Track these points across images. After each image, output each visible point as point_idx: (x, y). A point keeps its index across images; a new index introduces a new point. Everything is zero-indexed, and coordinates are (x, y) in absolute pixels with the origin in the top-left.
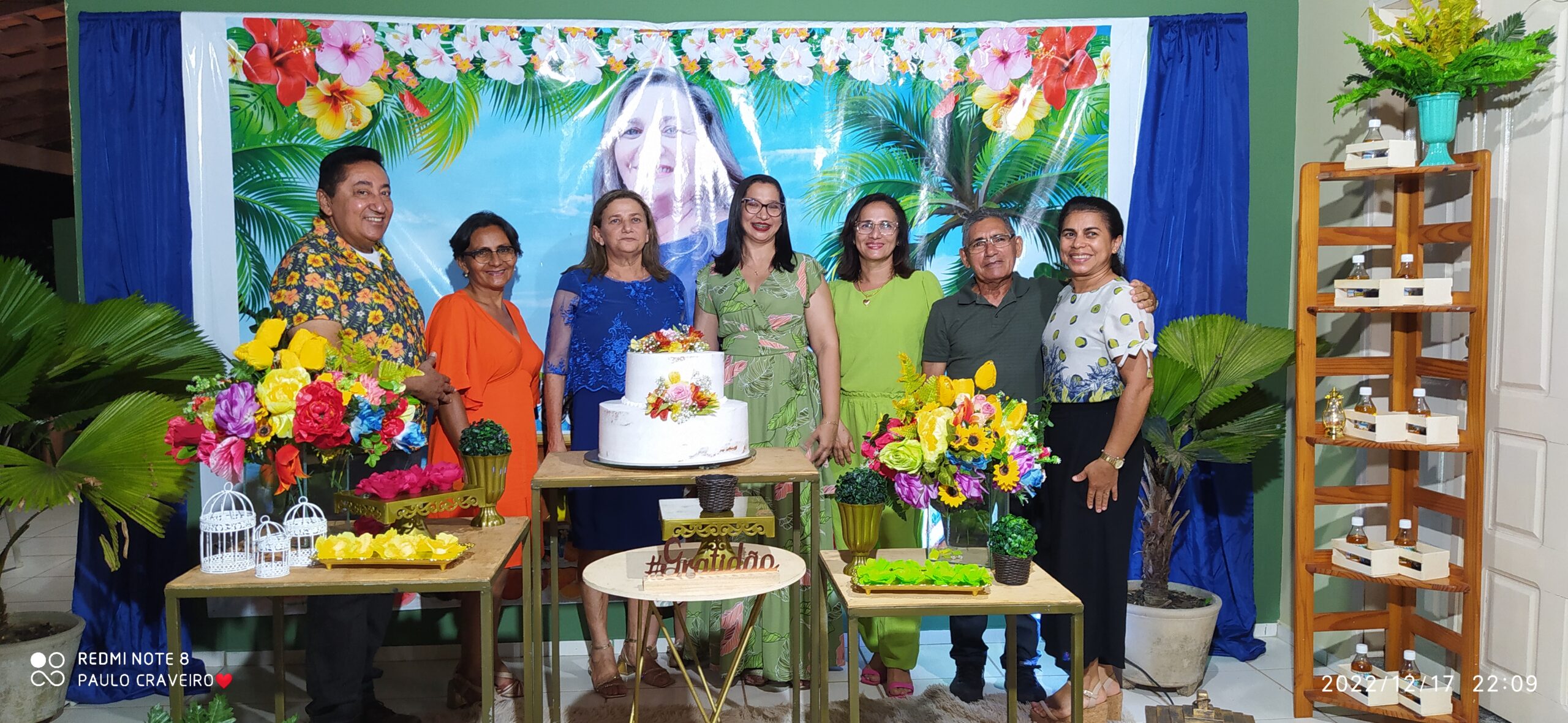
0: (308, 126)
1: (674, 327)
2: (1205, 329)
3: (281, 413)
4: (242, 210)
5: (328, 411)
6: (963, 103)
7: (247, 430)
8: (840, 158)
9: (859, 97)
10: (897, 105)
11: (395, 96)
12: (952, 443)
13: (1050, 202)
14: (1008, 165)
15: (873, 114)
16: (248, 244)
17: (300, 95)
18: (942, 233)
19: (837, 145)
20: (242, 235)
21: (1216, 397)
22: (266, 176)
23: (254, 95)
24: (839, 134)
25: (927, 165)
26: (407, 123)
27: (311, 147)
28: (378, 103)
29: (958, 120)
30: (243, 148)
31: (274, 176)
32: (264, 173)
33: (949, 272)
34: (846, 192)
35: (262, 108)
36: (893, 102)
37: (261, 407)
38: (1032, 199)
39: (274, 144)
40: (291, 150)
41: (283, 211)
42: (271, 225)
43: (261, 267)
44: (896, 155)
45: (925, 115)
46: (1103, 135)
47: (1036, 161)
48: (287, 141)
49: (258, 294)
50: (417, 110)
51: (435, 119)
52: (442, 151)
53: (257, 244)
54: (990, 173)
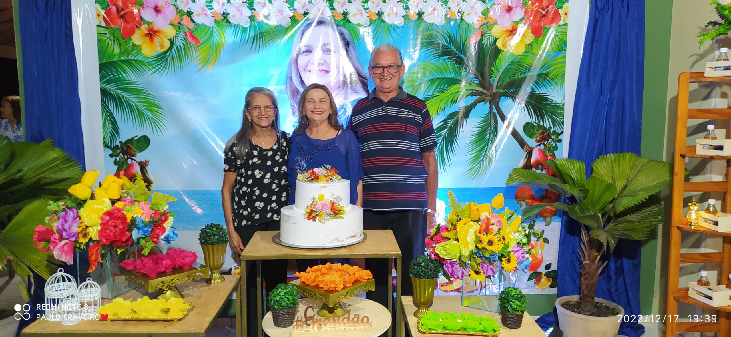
0: (137, 49)
1: (322, 166)
2: (619, 161)
3: (93, 226)
4: (104, 93)
5: (119, 225)
6: (486, 35)
7: (73, 236)
8: (418, 65)
9: (429, 32)
10: (450, 36)
11: (182, 33)
12: (478, 245)
13: (532, 89)
14: (510, 68)
15: (437, 41)
16: (108, 111)
17: (133, 33)
18: (474, 105)
19: (417, 58)
20: (105, 107)
21: (626, 203)
22: (116, 76)
23: (109, 33)
24: (417, 52)
25: (465, 69)
26: (188, 47)
27: (139, 61)
28: (173, 37)
29: (483, 44)
30: (104, 61)
31: (120, 76)
32: (115, 74)
33: (476, 127)
34: (421, 84)
35: (114, 40)
36: (447, 35)
37: (82, 223)
38: (523, 87)
39: (119, 60)
40: (128, 62)
41: (125, 94)
42: (119, 101)
43: (114, 123)
44: (448, 63)
45: (465, 42)
46: (563, 52)
47: (526, 66)
48: (126, 58)
49: (113, 138)
50: (193, 41)
51: (203, 45)
52: (206, 63)
53: (112, 111)
54: (500, 73)
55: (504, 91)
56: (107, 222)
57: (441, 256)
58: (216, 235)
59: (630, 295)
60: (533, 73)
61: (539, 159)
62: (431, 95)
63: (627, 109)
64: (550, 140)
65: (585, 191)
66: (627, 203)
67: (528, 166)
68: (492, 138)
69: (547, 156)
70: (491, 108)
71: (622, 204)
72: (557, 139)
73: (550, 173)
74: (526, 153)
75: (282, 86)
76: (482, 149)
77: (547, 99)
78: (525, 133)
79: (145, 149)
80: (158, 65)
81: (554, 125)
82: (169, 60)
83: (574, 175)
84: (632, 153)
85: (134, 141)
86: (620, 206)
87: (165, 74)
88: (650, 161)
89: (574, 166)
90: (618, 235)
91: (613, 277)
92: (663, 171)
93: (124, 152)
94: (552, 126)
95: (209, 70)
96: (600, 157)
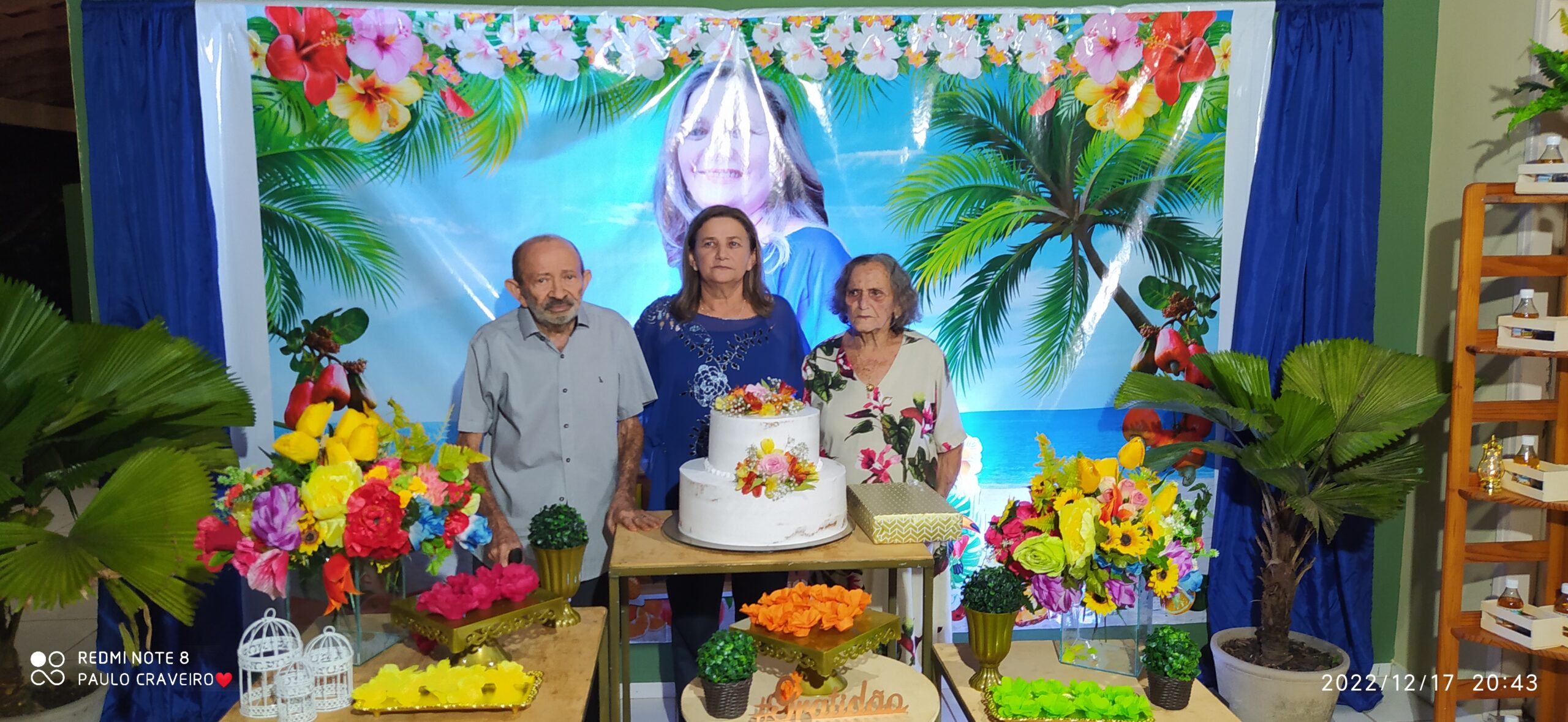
0: (340, 127)
1: (763, 381)
2: (1335, 355)
3: (330, 519)
4: (270, 221)
5: (384, 516)
6: (1064, 99)
7: (290, 540)
8: (928, 160)
9: (948, 93)
10: (991, 101)
11: (435, 93)
12: (1102, 545)
13: (1158, 208)
14: (1111, 167)
15: (965, 112)
16: (277, 258)
17: (331, 92)
18: (1040, 242)
19: (923, 145)
20: (270, 248)
21: (1356, 443)
23: (279, 93)
25: (1023, 167)
26: (450, 125)
27: (344, 151)
28: (417, 102)
29: (1059, 118)
30: (269, 151)
31: (304, 183)
32: (293, 180)
33: (1044, 286)
34: (933, 198)
35: (289, 107)
36: (987, 99)
37: (306, 511)
38: (1140, 206)
39: (302, 148)
40: (322, 155)
41: (314, 222)
42: (302, 238)
43: (291, 283)
44: (989, 157)
45: (1022, 113)
46: (1220, 134)
47: (1146, 163)
48: (316, 144)
49: (289, 313)
50: (460, 110)
51: (479, 119)
52: (488, 155)
53: (287, 257)
54: (1093, 177)
55: (1101, 213)
56: (361, 510)
57: (1027, 567)
58: (566, 529)
59: (1354, 624)
60: (1162, 175)
61: (1170, 350)
62: (953, 221)
63: (1348, 249)
64: (1194, 312)
65: (1274, 421)
66: (1359, 444)
67: (1147, 366)
68: (1076, 308)
69: (1188, 346)
70: (1075, 248)
71: (1349, 446)
72: (1207, 310)
73: (1193, 378)
74: (1144, 339)
75: (646, 203)
76: (1057, 331)
77: (1186, 229)
78: (1143, 299)
79: (358, 337)
80: (386, 160)
81: (1201, 283)
82: (407, 151)
83: (1248, 383)
84: (1359, 339)
85: (333, 320)
86: (1345, 450)
87: (399, 179)
88: (1397, 355)
89: (1247, 368)
90: (1343, 509)
91: (1319, 588)
92: (1422, 377)
93: (313, 344)
94: (1196, 283)
95: (493, 171)
96: (1296, 347)
